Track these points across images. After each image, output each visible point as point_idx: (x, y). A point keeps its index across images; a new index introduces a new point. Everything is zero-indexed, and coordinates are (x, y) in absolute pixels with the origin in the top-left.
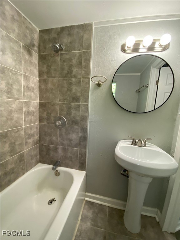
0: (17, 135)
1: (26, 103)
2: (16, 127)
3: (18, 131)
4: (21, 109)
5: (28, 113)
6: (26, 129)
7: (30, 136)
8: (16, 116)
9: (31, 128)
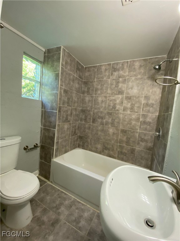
0: (132, 134)
1: (143, 115)
2: (133, 129)
3: (134, 132)
4: (138, 119)
5: (145, 123)
6: (140, 133)
7: (143, 140)
8: (133, 123)
9: (145, 135)
